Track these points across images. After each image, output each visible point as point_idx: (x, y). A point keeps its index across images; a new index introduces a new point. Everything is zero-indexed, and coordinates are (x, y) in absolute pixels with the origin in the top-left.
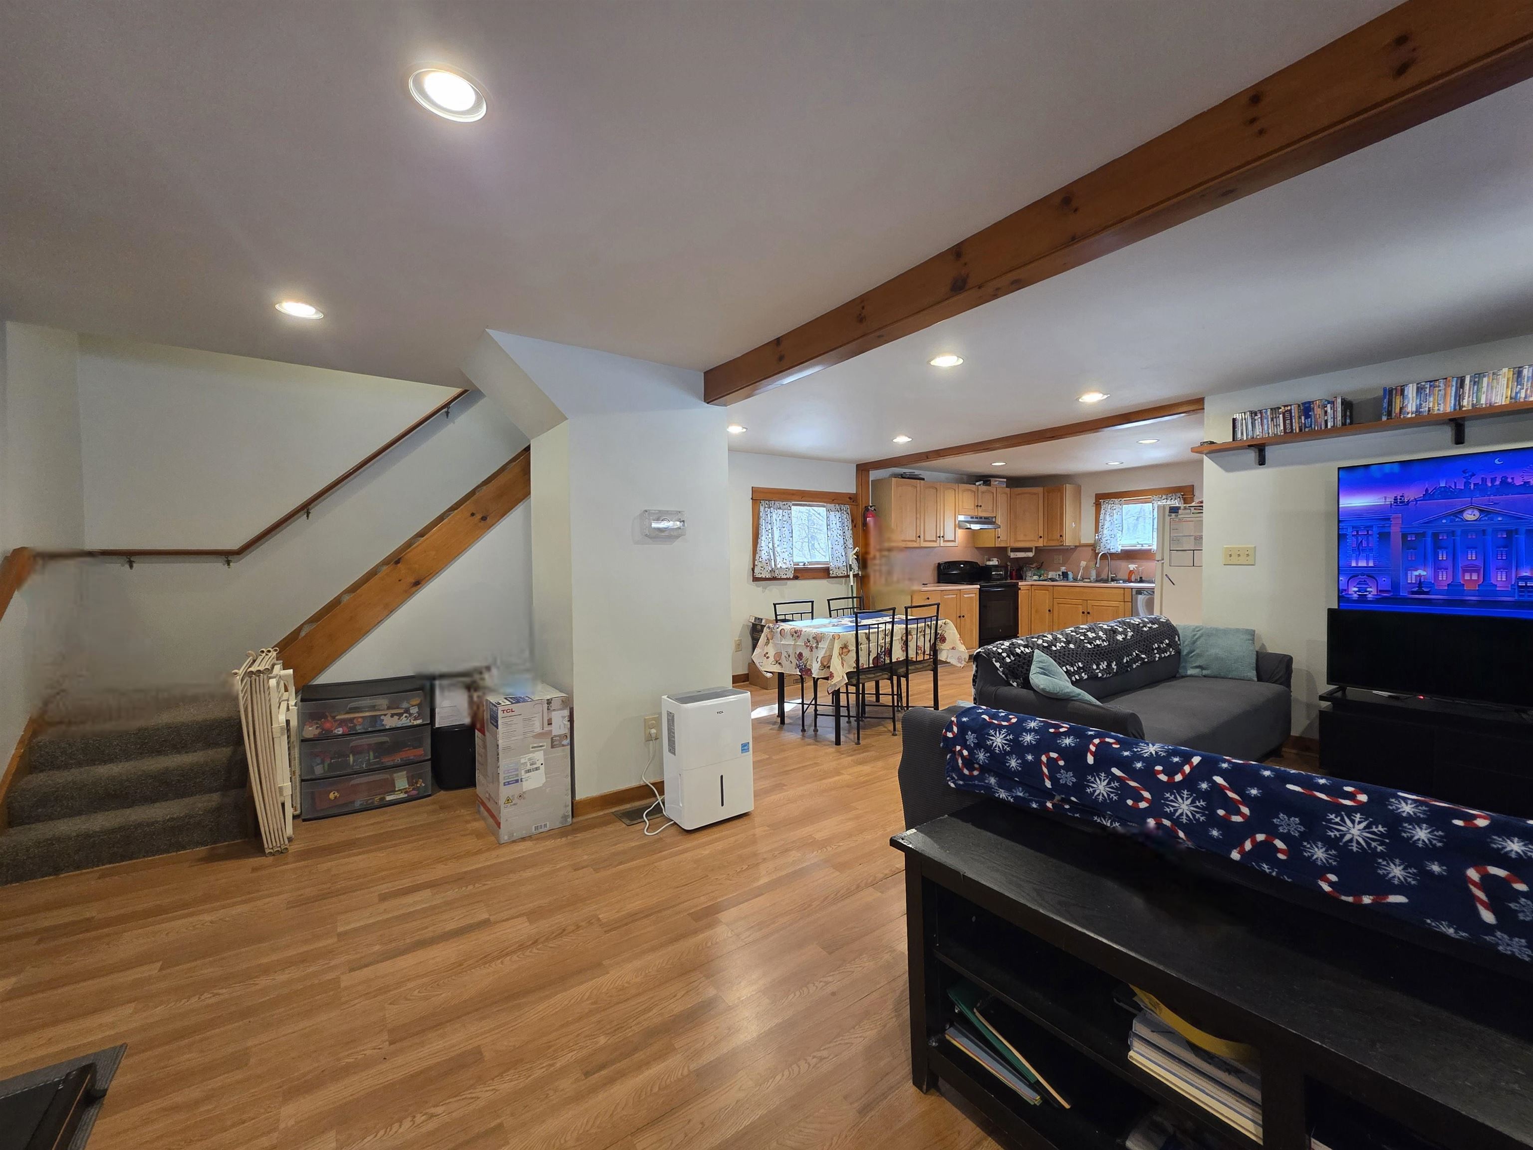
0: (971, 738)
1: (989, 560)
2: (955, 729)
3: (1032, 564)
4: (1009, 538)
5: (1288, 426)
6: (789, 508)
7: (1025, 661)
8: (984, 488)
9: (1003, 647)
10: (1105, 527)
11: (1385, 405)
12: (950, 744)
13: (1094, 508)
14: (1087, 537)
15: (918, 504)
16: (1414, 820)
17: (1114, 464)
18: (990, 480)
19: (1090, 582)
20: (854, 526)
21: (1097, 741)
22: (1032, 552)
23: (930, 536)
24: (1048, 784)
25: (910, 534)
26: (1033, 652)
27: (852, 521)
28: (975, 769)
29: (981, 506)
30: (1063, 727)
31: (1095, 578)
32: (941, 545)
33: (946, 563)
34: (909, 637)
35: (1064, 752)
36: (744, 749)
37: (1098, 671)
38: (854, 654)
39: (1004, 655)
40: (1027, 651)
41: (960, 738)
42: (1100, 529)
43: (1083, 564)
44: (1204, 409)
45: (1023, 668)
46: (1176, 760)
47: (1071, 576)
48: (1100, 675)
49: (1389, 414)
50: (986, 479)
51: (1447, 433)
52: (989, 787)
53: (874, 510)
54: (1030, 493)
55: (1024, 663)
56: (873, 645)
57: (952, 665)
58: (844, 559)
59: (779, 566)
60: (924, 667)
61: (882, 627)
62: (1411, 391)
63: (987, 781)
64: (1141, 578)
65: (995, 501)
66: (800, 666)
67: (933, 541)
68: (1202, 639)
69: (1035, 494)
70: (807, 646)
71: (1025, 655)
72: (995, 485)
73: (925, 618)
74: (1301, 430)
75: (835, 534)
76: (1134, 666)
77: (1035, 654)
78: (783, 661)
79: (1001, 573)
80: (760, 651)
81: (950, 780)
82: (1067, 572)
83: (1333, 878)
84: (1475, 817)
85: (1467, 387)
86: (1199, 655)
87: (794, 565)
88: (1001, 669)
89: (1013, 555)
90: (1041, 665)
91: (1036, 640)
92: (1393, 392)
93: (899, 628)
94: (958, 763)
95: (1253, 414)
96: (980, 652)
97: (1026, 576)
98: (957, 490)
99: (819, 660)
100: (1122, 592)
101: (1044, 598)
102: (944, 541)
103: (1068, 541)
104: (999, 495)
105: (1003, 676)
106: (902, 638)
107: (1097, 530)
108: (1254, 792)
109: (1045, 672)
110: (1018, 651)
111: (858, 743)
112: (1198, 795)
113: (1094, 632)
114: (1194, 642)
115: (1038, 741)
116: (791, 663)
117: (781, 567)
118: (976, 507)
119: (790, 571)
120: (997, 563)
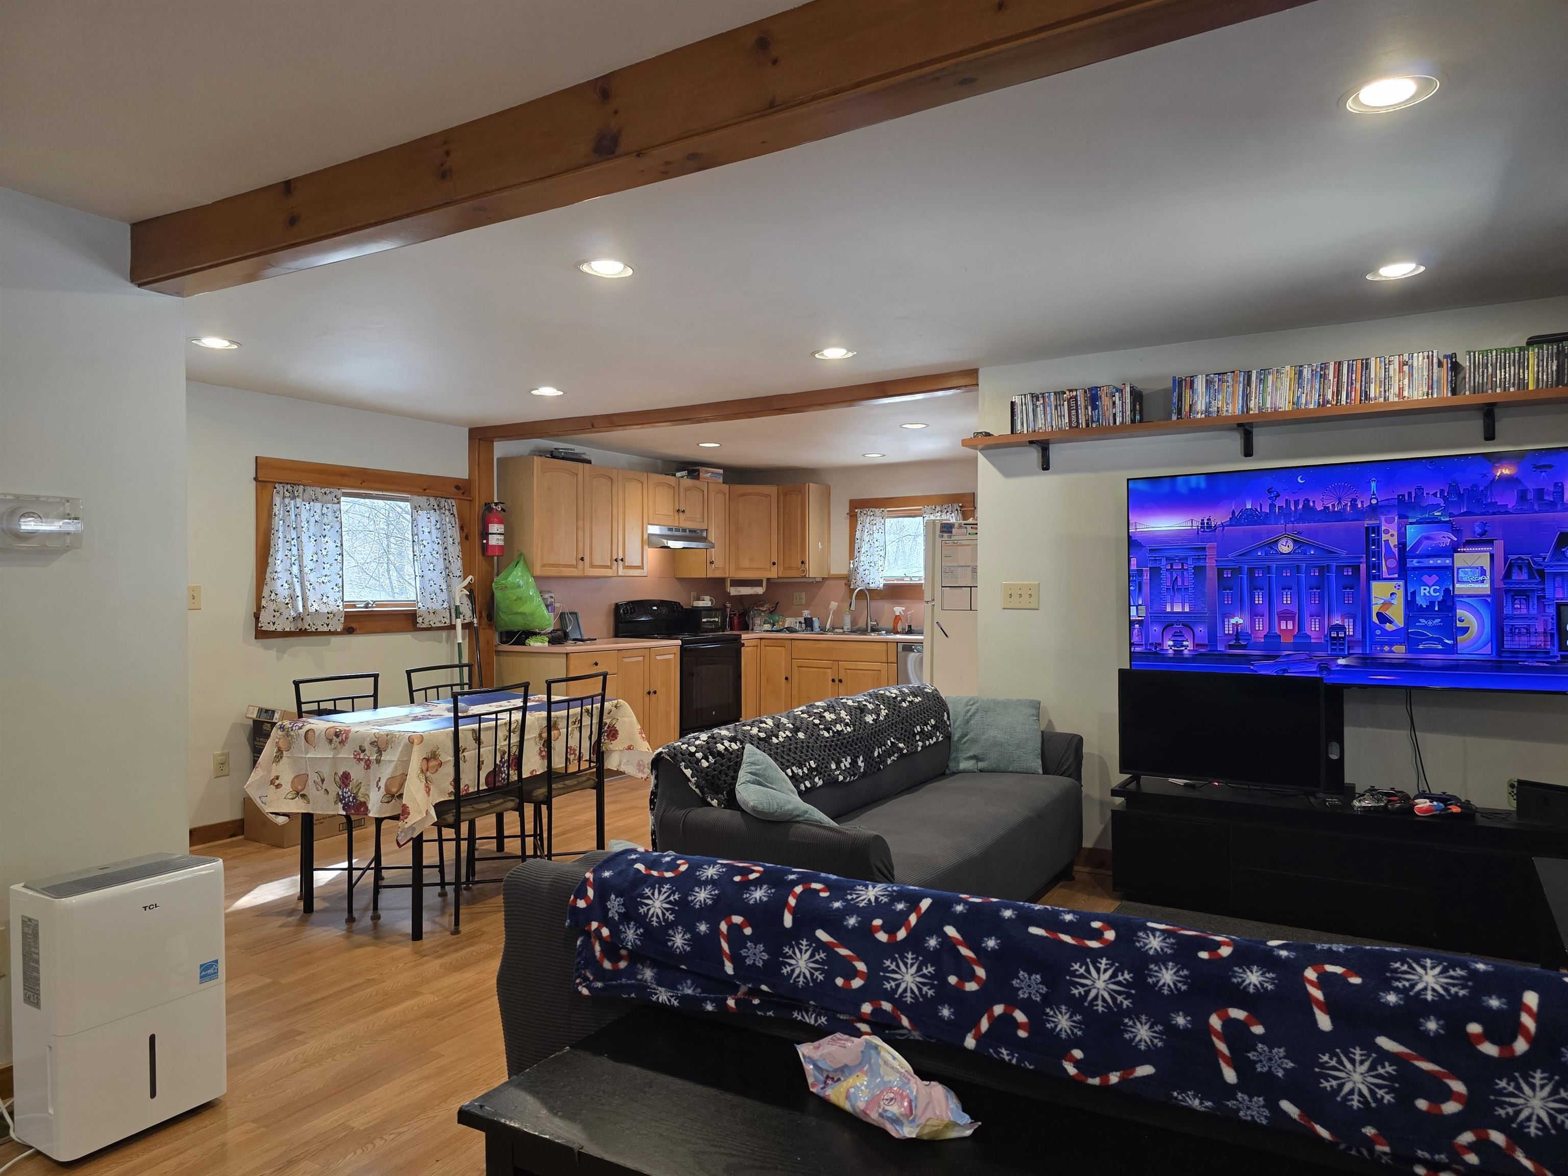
0: (615, 905)
1: (698, 599)
2: (591, 893)
3: (762, 605)
4: (728, 564)
5: (1074, 418)
6: (336, 501)
7: (733, 762)
8: (688, 482)
9: (697, 742)
10: (863, 550)
11: (1175, 400)
12: (581, 918)
13: (848, 521)
14: (838, 568)
15: (580, 502)
16: (1161, 959)
17: (874, 457)
18: (698, 471)
19: (844, 633)
20: (466, 538)
21: (798, 889)
22: (762, 586)
23: (601, 555)
24: (729, 968)
25: (567, 555)
26: (743, 748)
27: (462, 528)
28: (621, 958)
29: (683, 511)
30: (754, 871)
31: (849, 626)
32: (620, 574)
33: (628, 603)
34: (554, 733)
35: (752, 913)
36: (206, 975)
37: (838, 772)
38: (449, 769)
39: (699, 755)
40: (735, 746)
41: (598, 909)
42: (856, 552)
43: (834, 605)
44: (978, 385)
45: (727, 775)
46: (900, 906)
47: (816, 624)
48: (841, 778)
49: (1179, 412)
50: (692, 468)
51: (1235, 441)
52: (643, 987)
53: (503, 510)
54: (758, 494)
55: (729, 767)
56: (487, 751)
57: (630, 776)
58: (444, 596)
59: (312, 610)
60: (579, 783)
61: (505, 716)
62: (1200, 384)
63: (639, 977)
64: (910, 626)
65: (706, 503)
66: (344, 798)
67: (606, 567)
68: (977, 717)
69: (766, 496)
70: (360, 760)
71: (731, 753)
72: (706, 478)
73: (582, 699)
74: (1087, 425)
75: (426, 551)
76: (889, 762)
77: (745, 751)
78: (311, 790)
79: (716, 619)
80: (262, 774)
81: (580, 984)
82: (812, 618)
83: (1078, 1054)
84: (1219, 944)
85: (1253, 385)
86: (974, 741)
87: (345, 607)
88: (693, 780)
89: (734, 591)
90: (754, 768)
91: (749, 728)
92: (1183, 384)
93: (536, 719)
94: (593, 951)
95: (1035, 397)
96: (661, 753)
97: (753, 625)
98: (645, 486)
99: (382, 784)
100: (885, 648)
101: (777, 658)
102: (625, 567)
103: (814, 571)
104: (712, 495)
105: (697, 791)
106: (540, 735)
107: (852, 556)
108: (991, 943)
109: (760, 780)
110: (720, 747)
111: (456, 932)
112: (926, 957)
113: (834, 712)
114: (968, 722)
115: (716, 900)
116: (328, 793)
117: (316, 611)
118: (676, 513)
119: (336, 618)
120: (709, 604)
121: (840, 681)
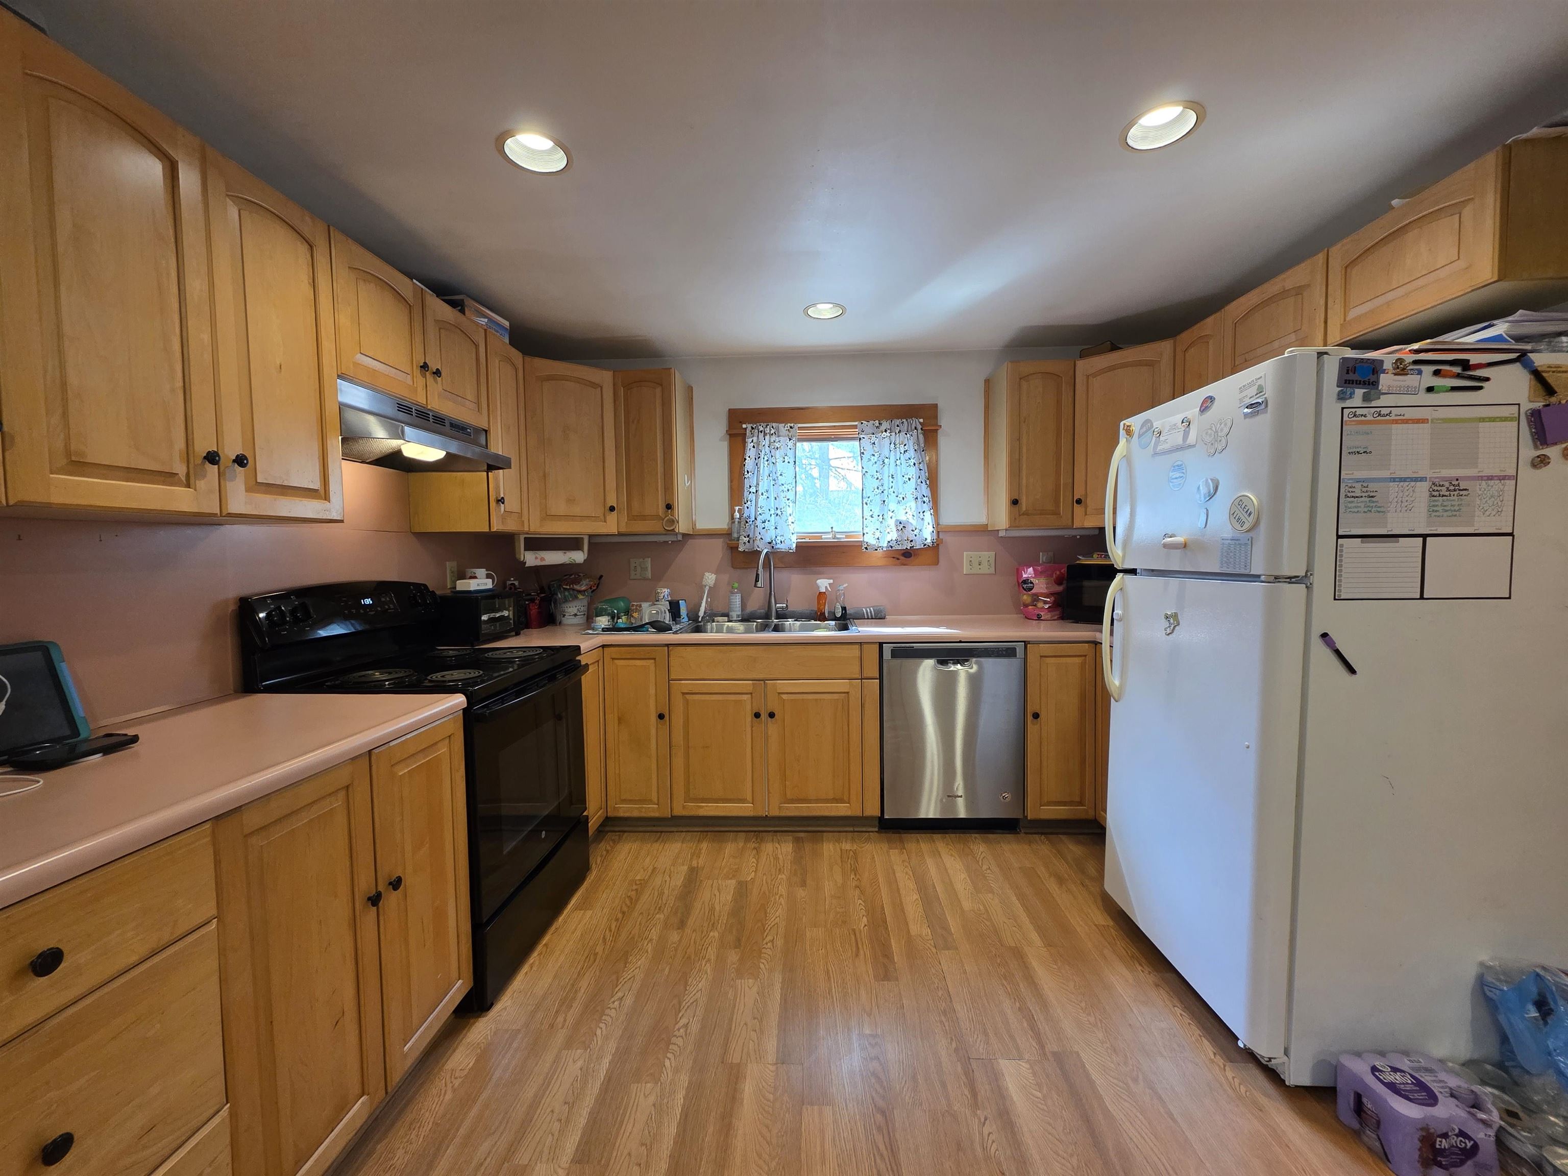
1: (462, 576)
3: (577, 582)
4: (525, 506)
8: (446, 311)
13: (728, 443)
22: (581, 548)
29: (437, 373)
31: (739, 613)
42: (746, 494)
43: (710, 579)
54: (578, 381)
64: (844, 609)
65: (481, 373)
69: (594, 385)
72: (481, 326)
79: (505, 615)
82: (676, 605)
89: (531, 559)
98: (323, 259)
100: (858, 653)
101: (641, 682)
103: (686, 522)
104: (495, 363)
107: (739, 499)
118: (417, 372)
120: (488, 584)
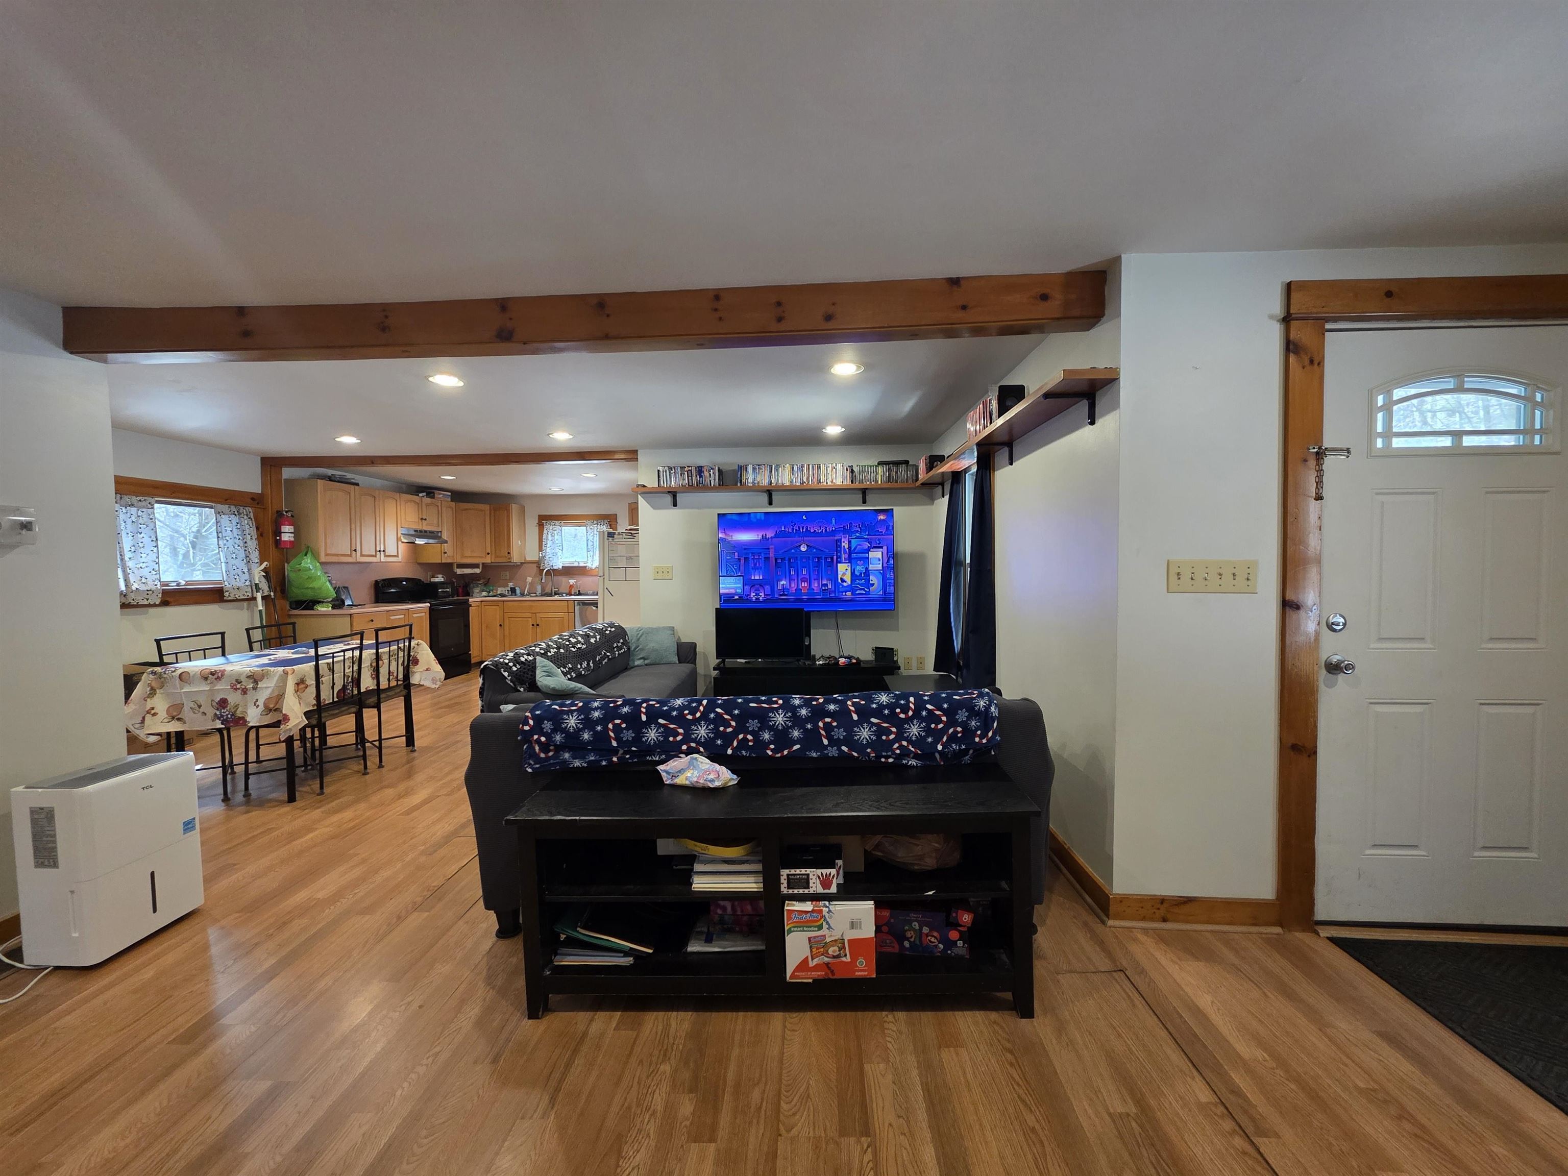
0: (547, 726)
1: (433, 577)
2: (531, 722)
3: (479, 580)
4: (455, 554)
5: (690, 481)
6: (150, 506)
7: (530, 668)
8: (429, 500)
9: (508, 657)
10: (548, 546)
11: (739, 476)
12: (527, 736)
13: (537, 528)
14: (532, 555)
15: (353, 512)
16: (800, 706)
17: (555, 490)
18: (434, 493)
19: (536, 596)
20: (261, 535)
21: (644, 705)
22: (478, 568)
23: (369, 549)
24: (614, 744)
25: (342, 546)
26: (535, 659)
27: (257, 528)
28: (550, 751)
29: (425, 519)
30: (618, 701)
31: (540, 592)
32: (382, 560)
33: (384, 580)
34: (380, 662)
35: (624, 718)
36: (188, 828)
37: (581, 670)
38: (312, 690)
39: (511, 664)
40: (531, 658)
41: (538, 728)
42: (543, 547)
43: (529, 579)
44: (637, 459)
45: (528, 674)
46: (694, 705)
47: (518, 591)
48: (583, 672)
49: (741, 482)
50: (430, 491)
51: (765, 497)
52: (565, 761)
53: (292, 516)
54: (476, 510)
55: (529, 670)
56: (338, 677)
57: (428, 688)
58: (246, 576)
59: (134, 588)
60: (396, 694)
61: (349, 654)
62: (750, 468)
63: (561, 758)
64: (579, 591)
65: (440, 514)
66: (222, 716)
67: (372, 556)
68: (643, 637)
69: (482, 511)
70: (236, 689)
71: (529, 662)
72: (439, 498)
73: (389, 642)
74: (697, 485)
75: (231, 542)
76: (604, 663)
77: (537, 660)
78: (186, 713)
79: (448, 590)
80: (134, 707)
81: (527, 767)
82: (514, 588)
83: (772, 746)
84: (819, 699)
85: (773, 472)
86: (642, 650)
87: (162, 585)
88: (509, 678)
89: (459, 571)
90: (545, 669)
91: (533, 648)
92: (742, 468)
93: (368, 654)
94: (535, 750)
95: (670, 468)
96: (488, 664)
97: (473, 593)
98: (398, 500)
99: (261, 703)
100: (567, 604)
101: (493, 614)
102: (385, 556)
103: (516, 558)
104: (444, 509)
105: (511, 684)
106: (371, 665)
107: (541, 549)
108: (736, 712)
109: (549, 674)
110: (523, 659)
112: (709, 721)
113: (575, 638)
114: (638, 640)
115: (605, 715)
116: (205, 714)
117: (137, 589)
118: (420, 520)
119: (155, 594)
120: (442, 580)
121: (538, 625)
